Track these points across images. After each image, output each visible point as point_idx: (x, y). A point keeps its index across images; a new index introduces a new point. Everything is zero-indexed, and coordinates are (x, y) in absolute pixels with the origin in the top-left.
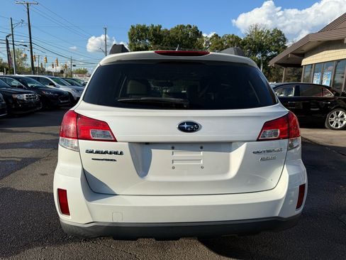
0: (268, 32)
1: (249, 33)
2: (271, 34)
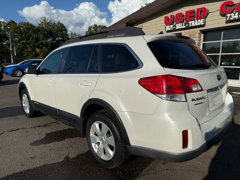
0: (54, 23)
1: (40, 23)
2: (57, 25)
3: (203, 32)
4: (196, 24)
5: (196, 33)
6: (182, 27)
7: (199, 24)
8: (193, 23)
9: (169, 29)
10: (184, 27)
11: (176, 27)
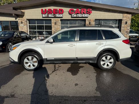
3: (61, 20)
4: (59, 16)
5: (59, 20)
6: (52, 16)
7: (61, 16)
8: (57, 15)
9: (45, 16)
10: (53, 16)
11: (49, 16)
